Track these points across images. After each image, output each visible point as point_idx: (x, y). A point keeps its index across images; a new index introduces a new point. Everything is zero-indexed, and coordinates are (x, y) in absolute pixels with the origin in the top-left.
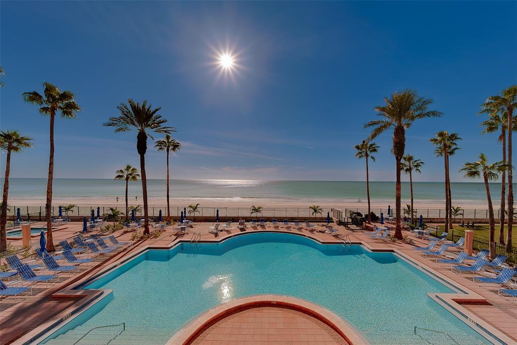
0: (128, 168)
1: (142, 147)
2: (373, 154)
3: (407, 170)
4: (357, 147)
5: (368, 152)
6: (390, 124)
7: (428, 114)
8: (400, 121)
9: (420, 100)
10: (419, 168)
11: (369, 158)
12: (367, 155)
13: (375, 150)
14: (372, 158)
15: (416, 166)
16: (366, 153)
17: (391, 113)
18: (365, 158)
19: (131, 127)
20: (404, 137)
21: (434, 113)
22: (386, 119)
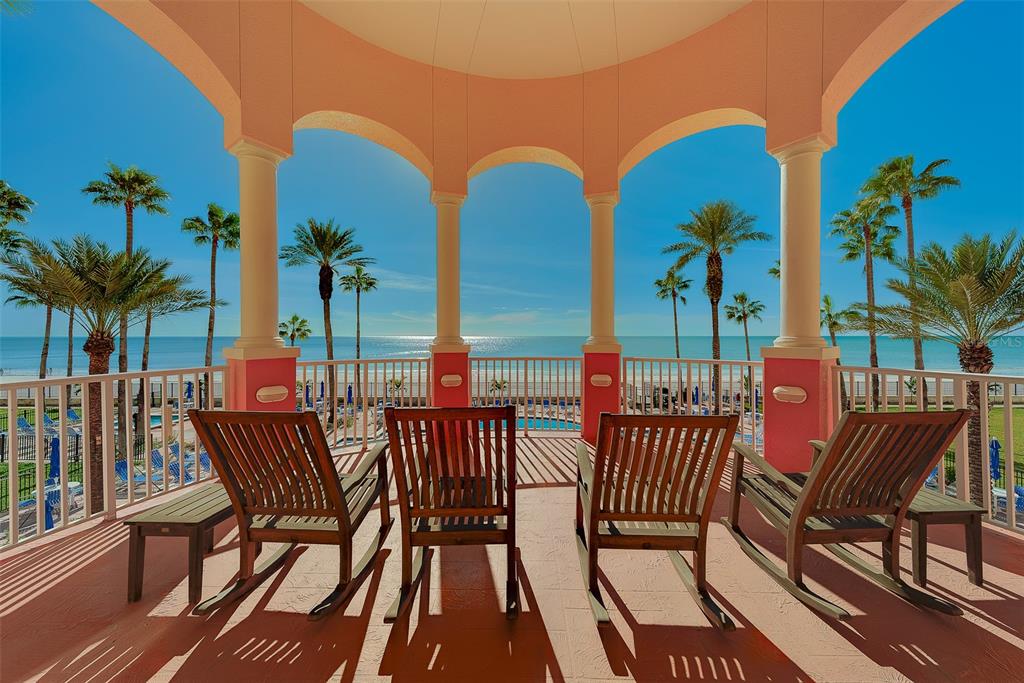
0: (295, 319)
1: (326, 289)
2: (682, 293)
3: (740, 318)
4: (659, 283)
5: (676, 290)
6: (701, 249)
7: (752, 236)
8: (714, 246)
9: (740, 214)
10: (759, 313)
11: (678, 300)
12: (674, 295)
13: (686, 286)
14: (683, 299)
15: (752, 312)
16: (674, 292)
17: (701, 234)
18: (671, 299)
19: (311, 259)
20: (720, 270)
21: (761, 236)
22: (695, 241)
